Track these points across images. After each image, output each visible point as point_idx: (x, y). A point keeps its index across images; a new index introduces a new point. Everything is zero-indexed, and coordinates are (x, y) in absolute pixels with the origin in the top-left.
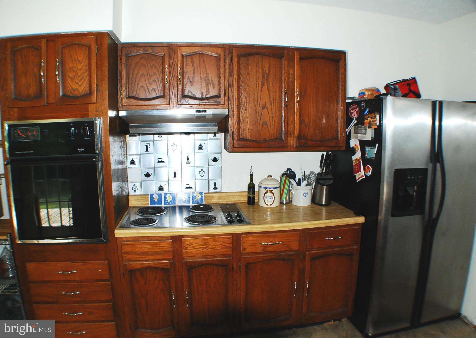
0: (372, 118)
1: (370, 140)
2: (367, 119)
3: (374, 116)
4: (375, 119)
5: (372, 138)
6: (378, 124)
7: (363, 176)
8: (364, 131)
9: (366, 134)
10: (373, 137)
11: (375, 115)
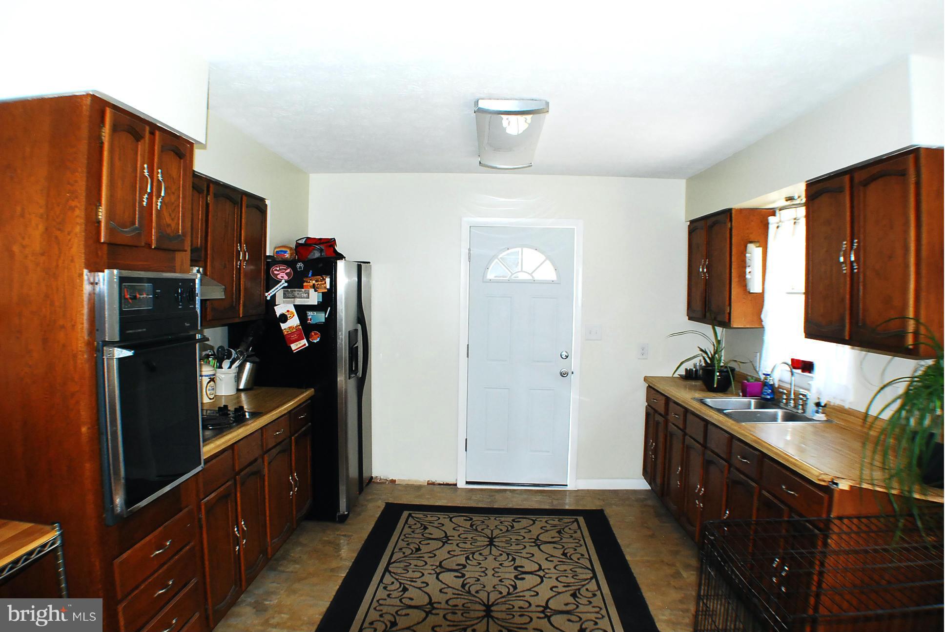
0: (316, 281)
1: (316, 304)
2: (309, 282)
3: (321, 278)
4: (323, 282)
5: (318, 302)
6: (328, 287)
7: (305, 345)
8: (305, 295)
9: (309, 298)
10: (321, 301)
11: (323, 277)
